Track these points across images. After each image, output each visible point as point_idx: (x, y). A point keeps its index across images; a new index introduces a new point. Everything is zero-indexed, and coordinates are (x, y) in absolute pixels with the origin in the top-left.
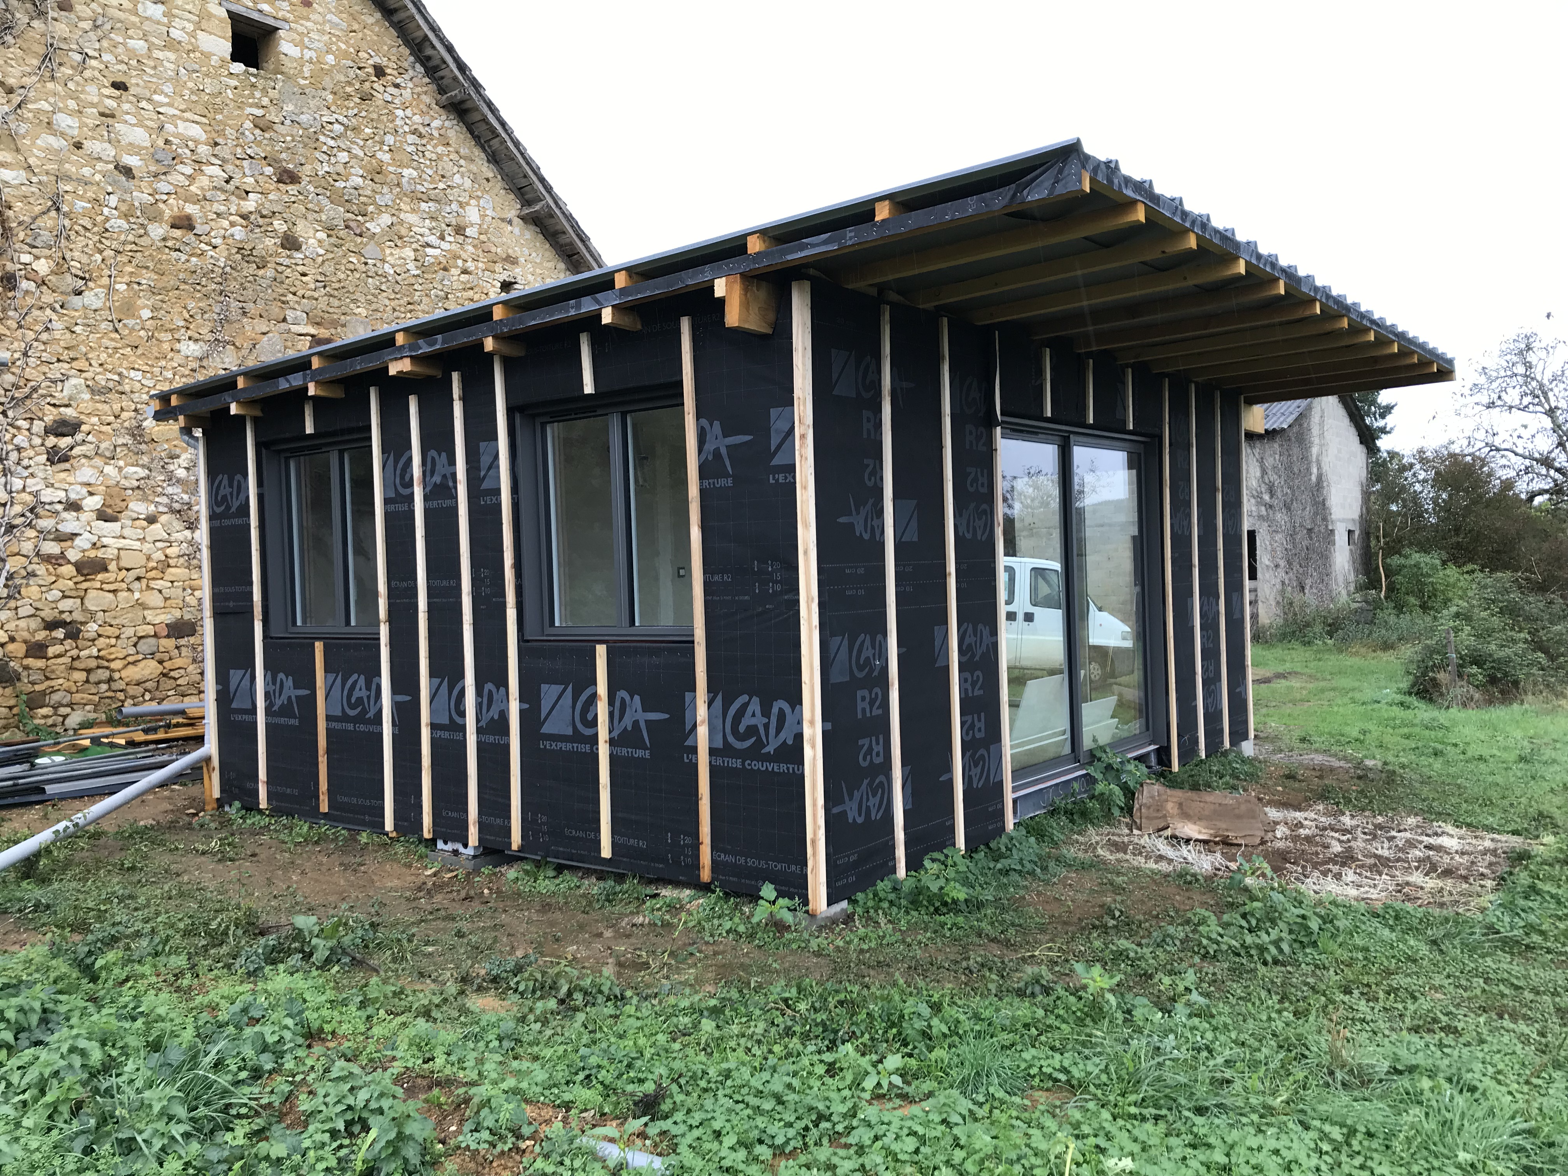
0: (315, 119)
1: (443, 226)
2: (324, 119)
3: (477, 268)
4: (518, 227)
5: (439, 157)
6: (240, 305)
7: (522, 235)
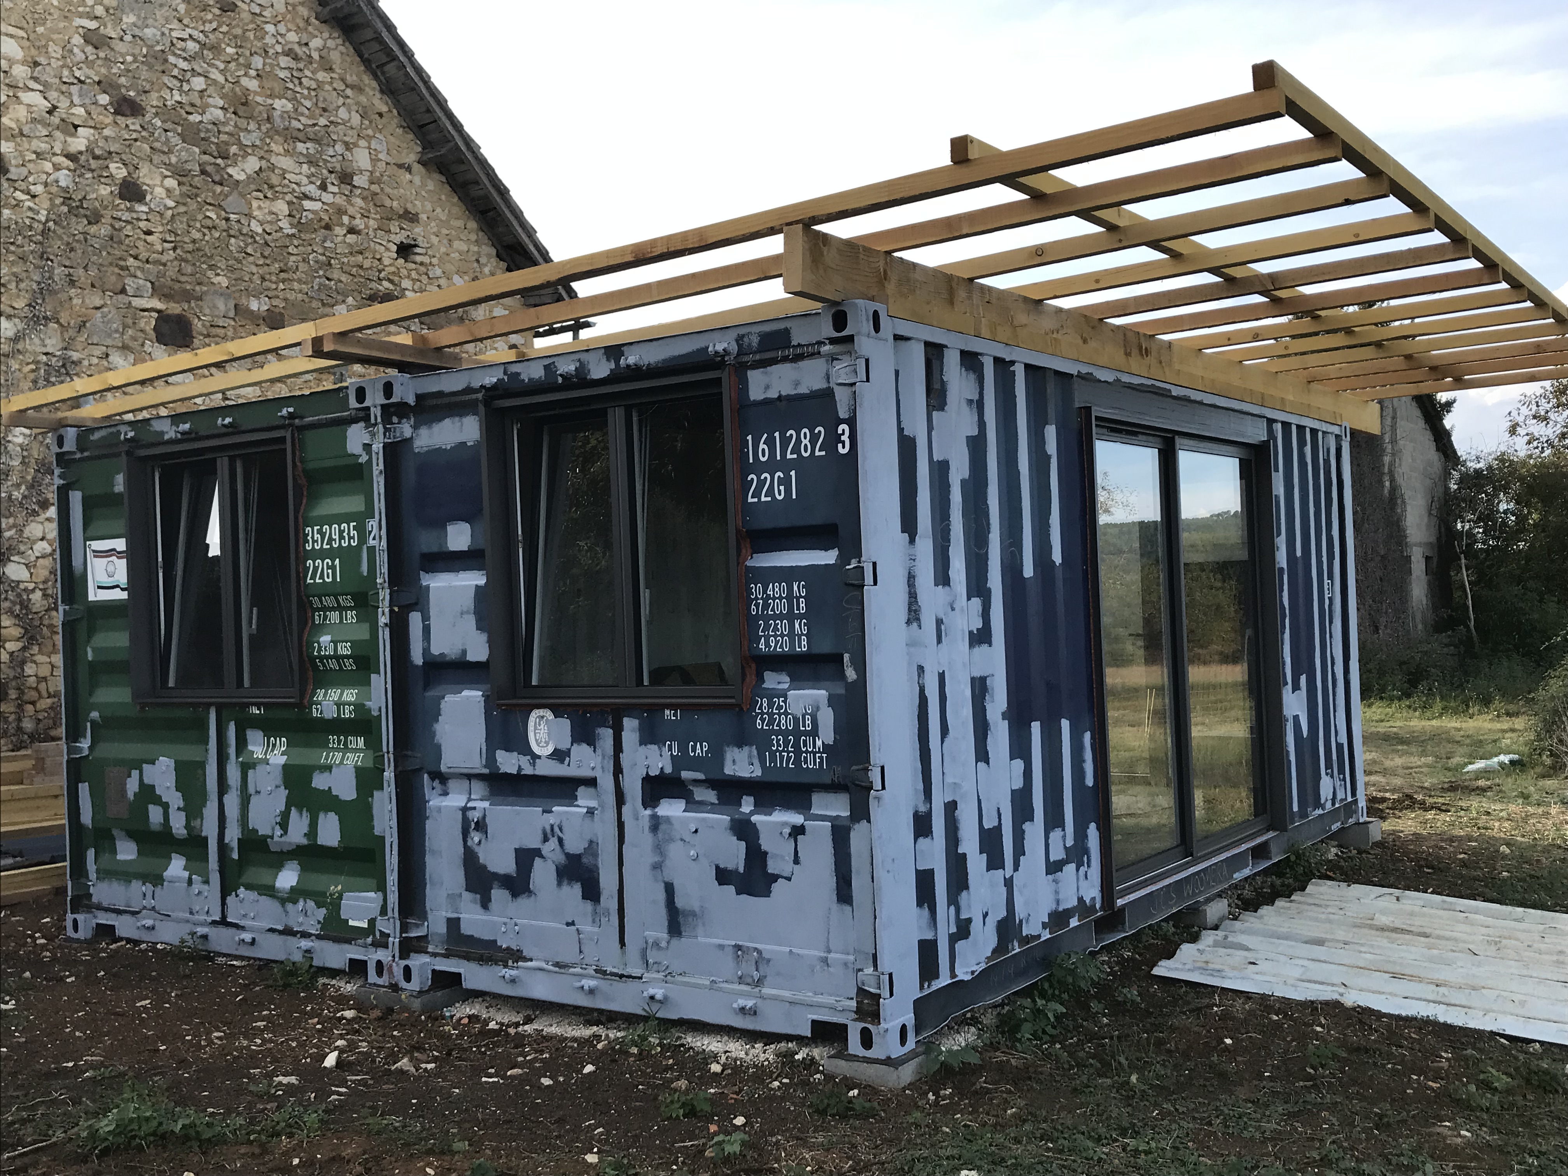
0: (163, 34)
1: (325, 171)
2: (175, 34)
3: (367, 227)
4: (418, 175)
5: (320, 85)
6: (66, 271)
7: (424, 185)
